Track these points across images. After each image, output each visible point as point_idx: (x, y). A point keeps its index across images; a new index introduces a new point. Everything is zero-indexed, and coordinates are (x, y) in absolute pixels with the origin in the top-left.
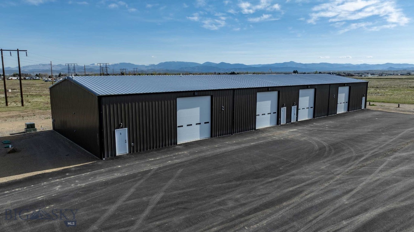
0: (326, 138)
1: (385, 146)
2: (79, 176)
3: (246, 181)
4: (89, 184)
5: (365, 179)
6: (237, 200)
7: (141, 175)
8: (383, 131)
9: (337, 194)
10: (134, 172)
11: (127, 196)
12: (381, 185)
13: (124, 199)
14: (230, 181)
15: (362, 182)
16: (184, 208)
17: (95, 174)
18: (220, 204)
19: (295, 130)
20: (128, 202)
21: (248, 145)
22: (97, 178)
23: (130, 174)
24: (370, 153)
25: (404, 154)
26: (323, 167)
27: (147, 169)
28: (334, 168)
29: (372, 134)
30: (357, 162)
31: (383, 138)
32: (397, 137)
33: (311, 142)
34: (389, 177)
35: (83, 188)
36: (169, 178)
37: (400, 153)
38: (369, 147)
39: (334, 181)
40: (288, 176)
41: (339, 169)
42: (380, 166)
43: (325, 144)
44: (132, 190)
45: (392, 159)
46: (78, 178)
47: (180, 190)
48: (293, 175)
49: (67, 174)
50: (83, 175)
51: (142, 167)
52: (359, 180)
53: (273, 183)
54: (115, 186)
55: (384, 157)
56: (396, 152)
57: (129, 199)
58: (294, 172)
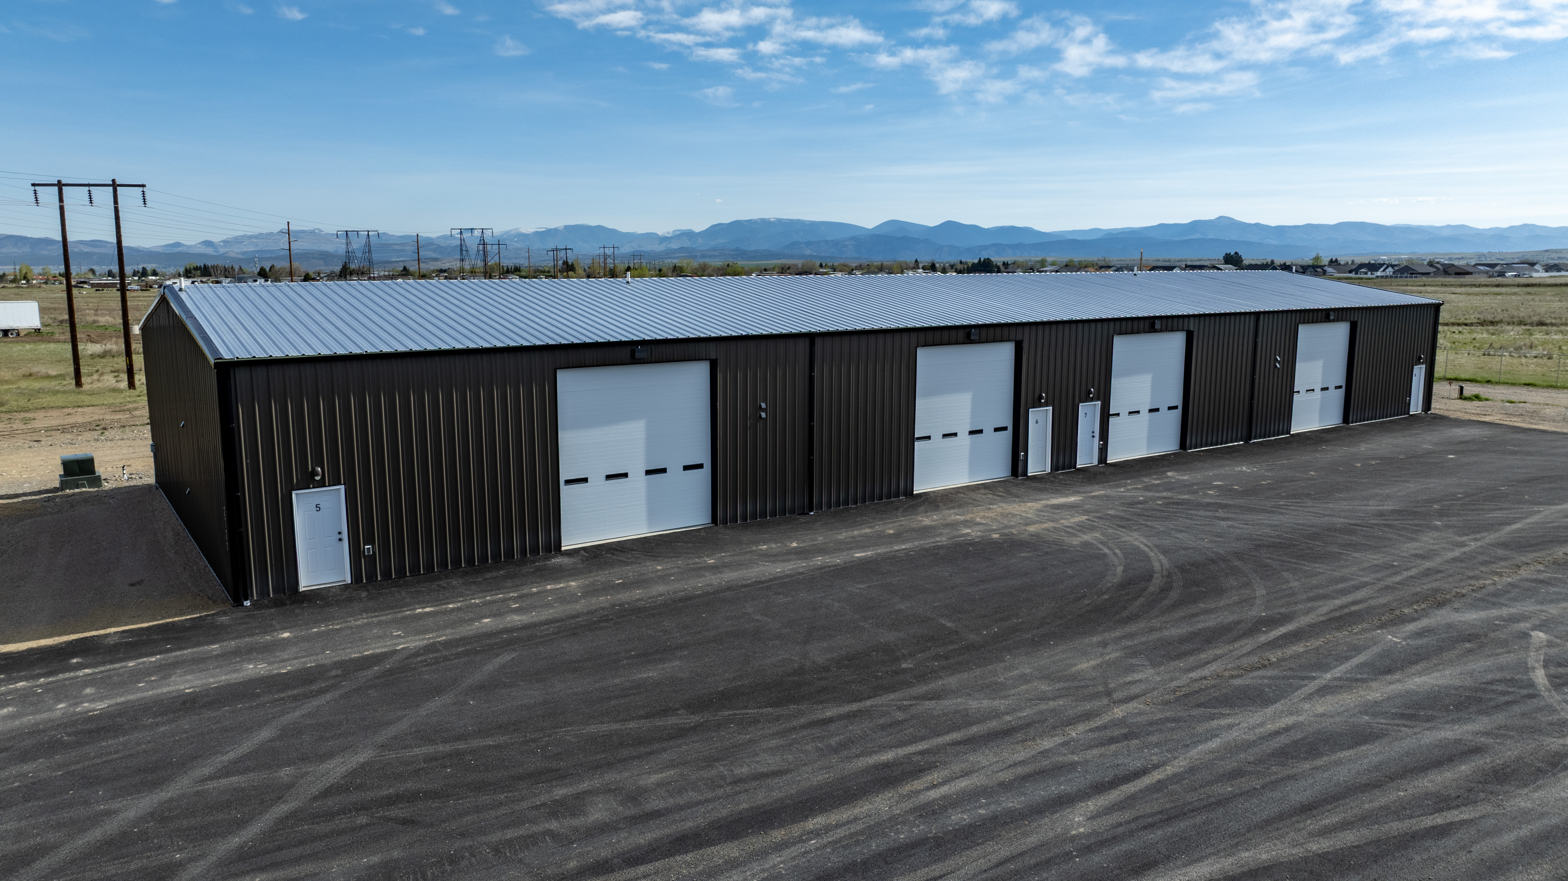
0: (1179, 535)
1: (1411, 577)
2: (115, 669)
3: (727, 713)
4: (123, 703)
5: (1230, 727)
6: (634, 796)
7: (339, 672)
8: (1441, 514)
9: (1066, 789)
10: (321, 662)
11: (231, 756)
12: (1284, 755)
13: (206, 771)
14: (665, 712)
15: (1212, 735)
16: (406, 822)
17: (177, 662)
18: (556, 809)
19: (1072, 499)
20: (211, 785)
21: (838, 560)
22: (173, 678)
23: (301, 666)
24: (1325, 609)
25: (1472, 616)
26: (1084, 666)
27: (379, 651)
28: (1131, 669)
29: (1389, 526)
30: (1248, 644)
31: (1427, 541)
32: (1491, 537)
33: (1107, 551)
34: (1338, 719)
35: (92, 719)
36: (438, 690)
37: (1457, 610)
38: (1343, 579)
39: (1091, 730)
40: (915, 698)
41: (1146, 674)
42: (1335, 667)
43: (1159, 562)
44: (265, 734)
45: (1405, 639)
46: (102, 678)
47: (445, 741)
48: (936, 696)
49: (75, 661)
50: (131, 664)
51: (366, 640)
52: (1200, 729)
53: (833, 727)
54: (215, 714)
55: (1379, 628)
56: (1440, 605)
57: (227, 771)
58: (952, 681)
